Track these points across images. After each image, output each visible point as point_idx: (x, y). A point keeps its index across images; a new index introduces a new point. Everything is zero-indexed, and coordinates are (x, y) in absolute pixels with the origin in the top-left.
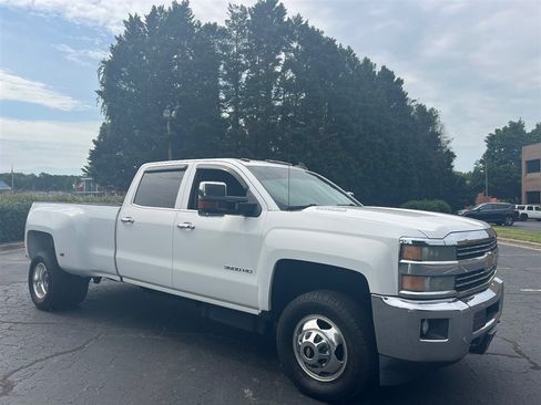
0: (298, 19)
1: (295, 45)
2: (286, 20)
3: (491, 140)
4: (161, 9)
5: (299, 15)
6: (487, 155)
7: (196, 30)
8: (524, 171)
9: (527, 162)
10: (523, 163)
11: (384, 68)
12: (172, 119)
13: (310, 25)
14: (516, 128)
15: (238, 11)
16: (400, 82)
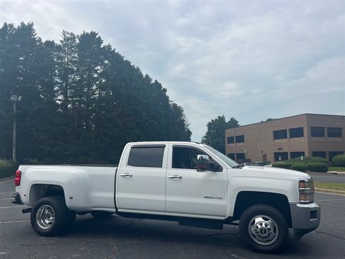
0: (109, 47)
1: (106, 62)
2: (102, 46)
3: (210, 125)
4: (11, 26)
5: (109, 45)
6: (208, 133)
7: (38, 43)
8: (226, 142)
9: (228, 138)
10: (226, 139)
11: (156, 81)
12: (18, 102)
13: (116, 51)
14: (221, 119)
15: (69, 36)
16: (165, 90)
